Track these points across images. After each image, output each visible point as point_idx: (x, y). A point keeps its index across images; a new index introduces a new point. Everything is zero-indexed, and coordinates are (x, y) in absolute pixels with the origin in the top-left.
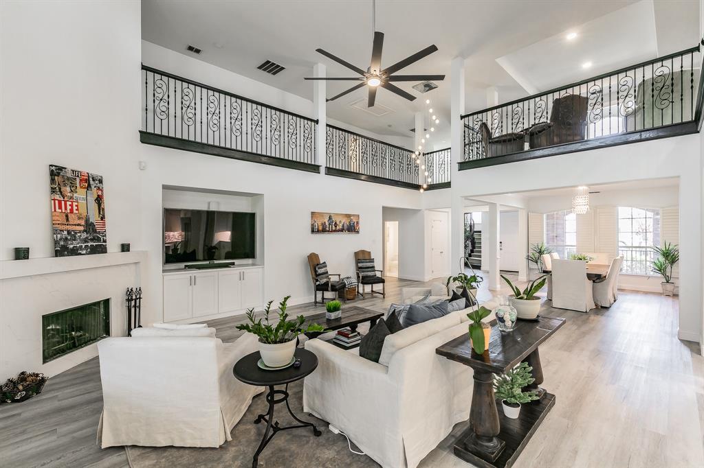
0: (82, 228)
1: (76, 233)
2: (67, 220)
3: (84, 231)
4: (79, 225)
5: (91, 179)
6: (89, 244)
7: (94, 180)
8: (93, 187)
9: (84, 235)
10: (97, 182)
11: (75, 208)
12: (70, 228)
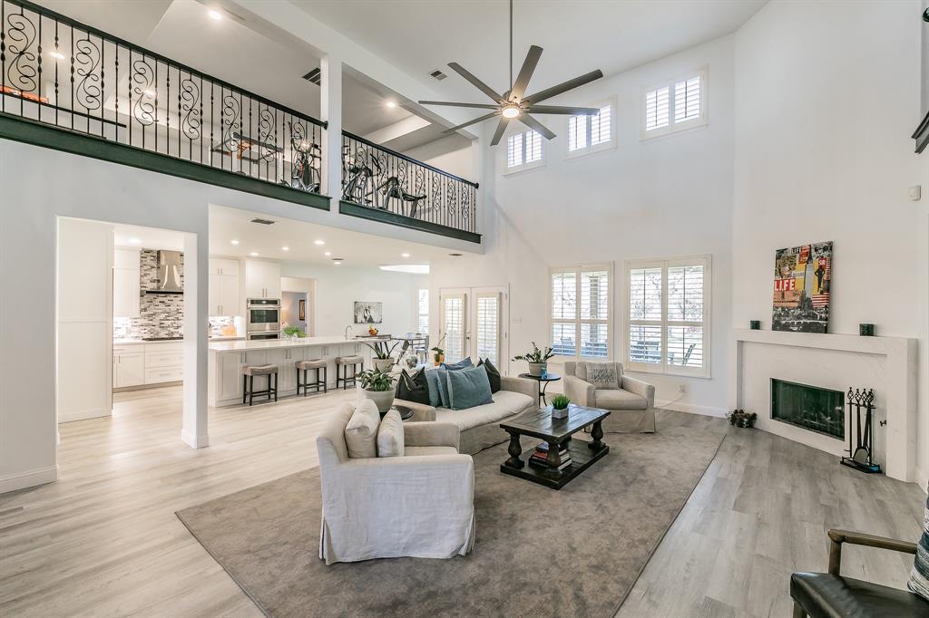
0: (796, 305)
1: (789, 310)
2: (783, 297)
3: (799, 307)
4: (794, 301)
5: (813, 250)
6: (802, 321)
7: (816, 250)
8: (814, 258)
9: (799, 311)
10: (820, 251)
11: (791, 285)
12: (784, 305)
